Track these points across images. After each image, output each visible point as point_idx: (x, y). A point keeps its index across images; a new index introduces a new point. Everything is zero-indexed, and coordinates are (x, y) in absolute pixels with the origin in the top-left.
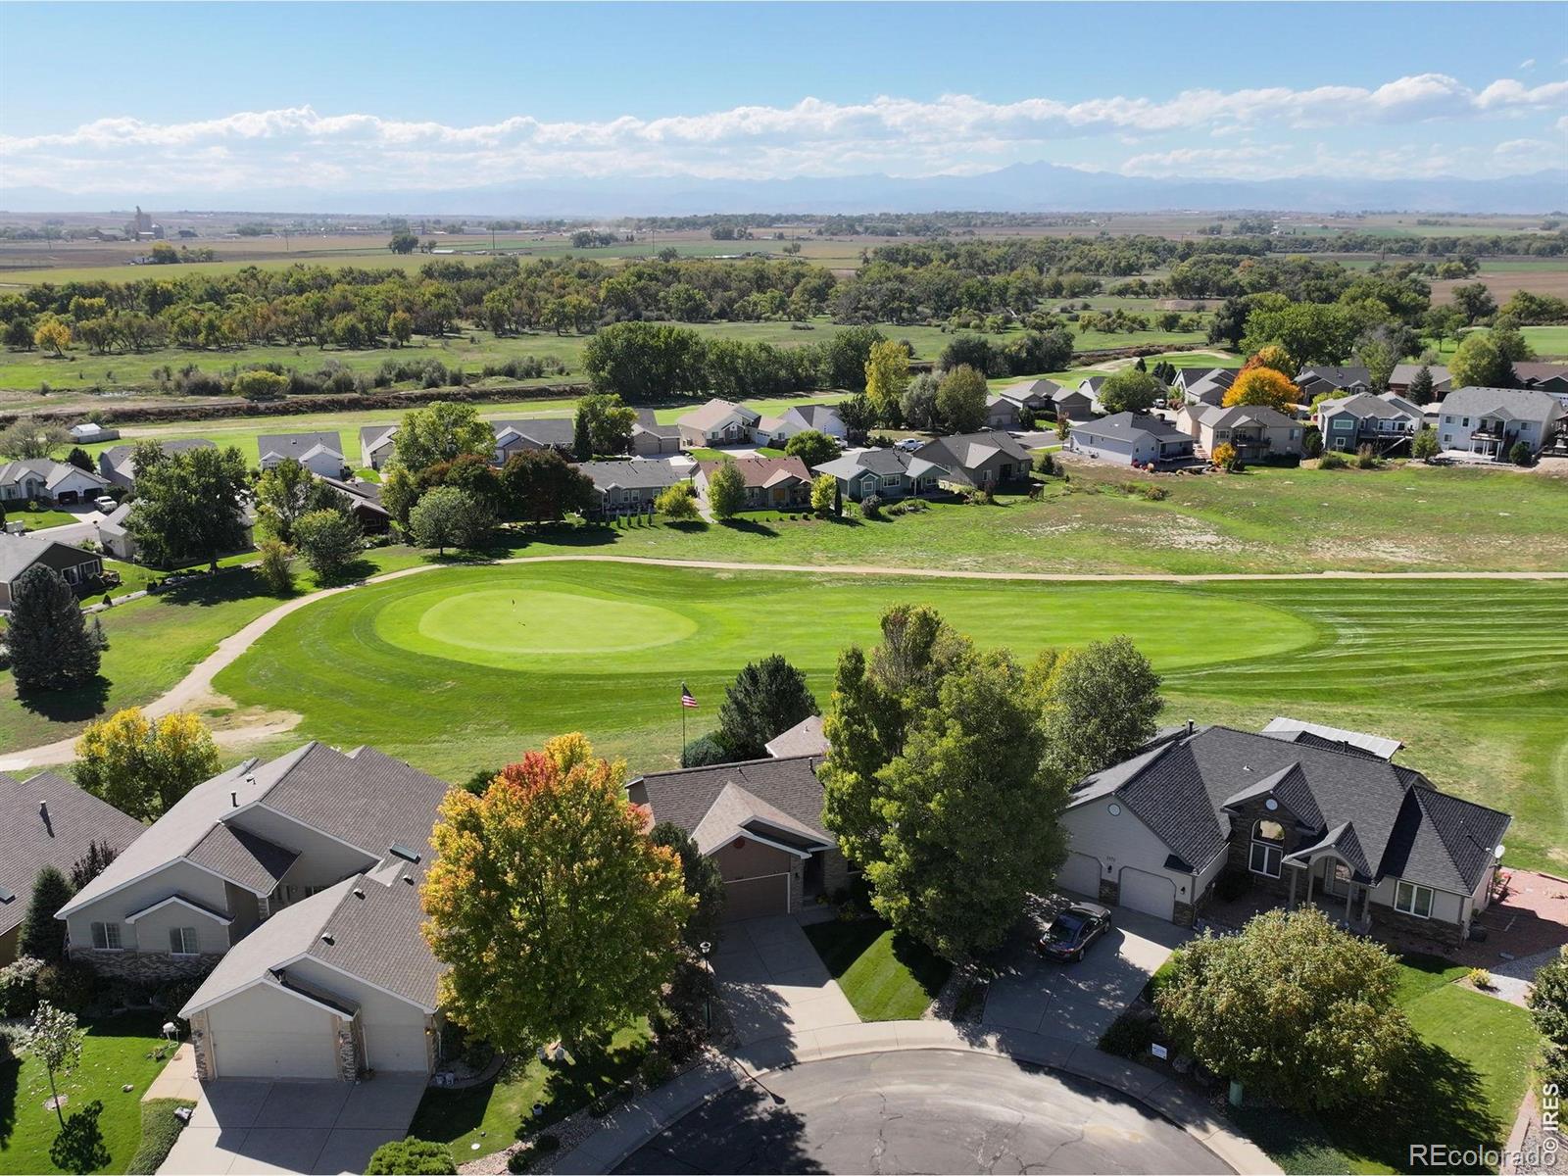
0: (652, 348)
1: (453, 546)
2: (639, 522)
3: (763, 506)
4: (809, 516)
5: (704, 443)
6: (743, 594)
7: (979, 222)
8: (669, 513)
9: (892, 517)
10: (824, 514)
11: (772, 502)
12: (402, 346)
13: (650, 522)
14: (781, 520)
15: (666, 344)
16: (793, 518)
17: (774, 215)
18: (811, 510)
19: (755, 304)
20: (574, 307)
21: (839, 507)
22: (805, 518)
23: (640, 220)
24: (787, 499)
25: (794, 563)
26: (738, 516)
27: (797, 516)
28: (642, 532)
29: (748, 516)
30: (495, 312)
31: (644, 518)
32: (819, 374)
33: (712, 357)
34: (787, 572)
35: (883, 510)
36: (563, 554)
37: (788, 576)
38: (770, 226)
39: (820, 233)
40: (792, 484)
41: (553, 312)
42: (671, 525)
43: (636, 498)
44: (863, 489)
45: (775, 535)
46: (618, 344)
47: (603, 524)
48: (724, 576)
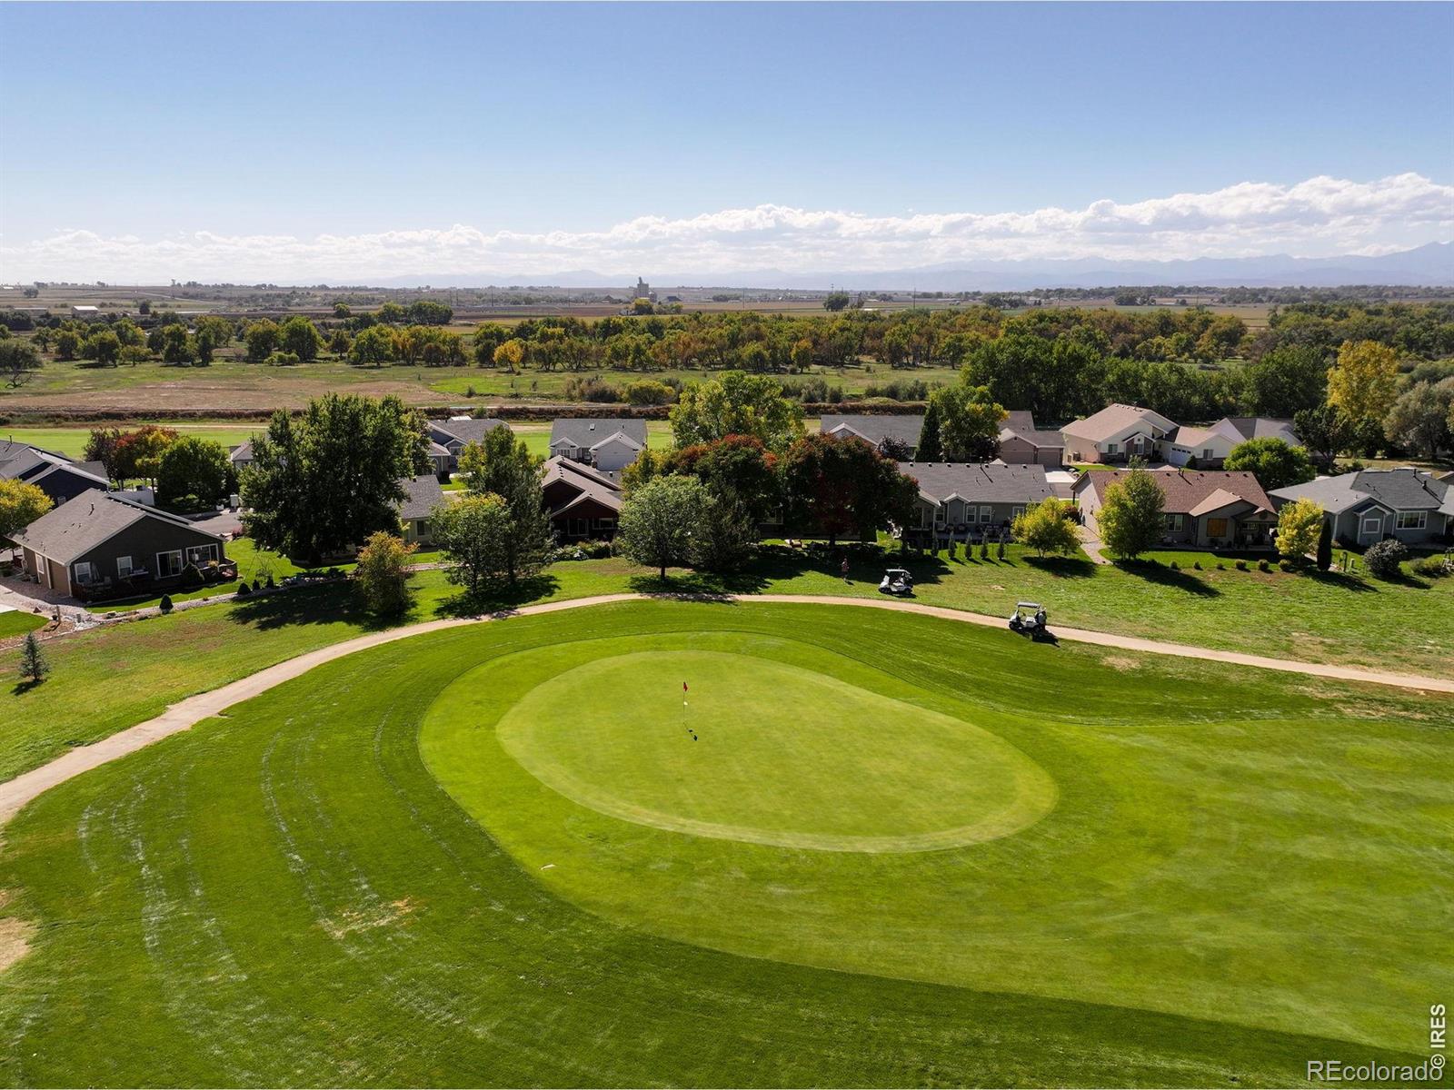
0: (1042, 364)
1: (685, 565)
2: (984, 553)
3: (1188, 544)
4: (1272, 566)
5: (1096, 457)
6: (1159, 711)
7: (1391, 293)
8: (1033, 542)
9: (1426, 580)
10: (1296, 564)
11: (1202, 537)
12: (802, 373)
13: (1001, 553)
14: (1220, 568)
15: (1059, 360)
16: (1241, 567)
17: (1176, 287)
18: (1274, 556)
19: (1159, 346)
20: (971, 342)
21: (1325, 558)
22: (1264, 568)
23: (1049, 291)
24: (1230, 536)
25: (1258, 652)
26: (1146, 556)
27: (1249, 564)
28: (986, 568)
29: (1164, 558)
30: (894, 345)
31: (993, 548)
32: (1240, 403)
33: (1111, 378)
34: (1247, 669)
35: (1406, 567)
36: (843, 594)
37: (1253, 679)
38: (1172, 296)
39: (1223, 301)
40: (1240, 514)
41: (949, 345)
42: (1034, 562)
43: (985, 518)
44: (1363, 530)
45: (1211, 593)
46: (1003, 358)
47: (927, 552)
48: (1121, 664)
